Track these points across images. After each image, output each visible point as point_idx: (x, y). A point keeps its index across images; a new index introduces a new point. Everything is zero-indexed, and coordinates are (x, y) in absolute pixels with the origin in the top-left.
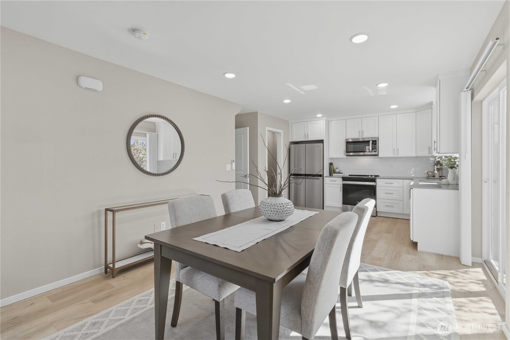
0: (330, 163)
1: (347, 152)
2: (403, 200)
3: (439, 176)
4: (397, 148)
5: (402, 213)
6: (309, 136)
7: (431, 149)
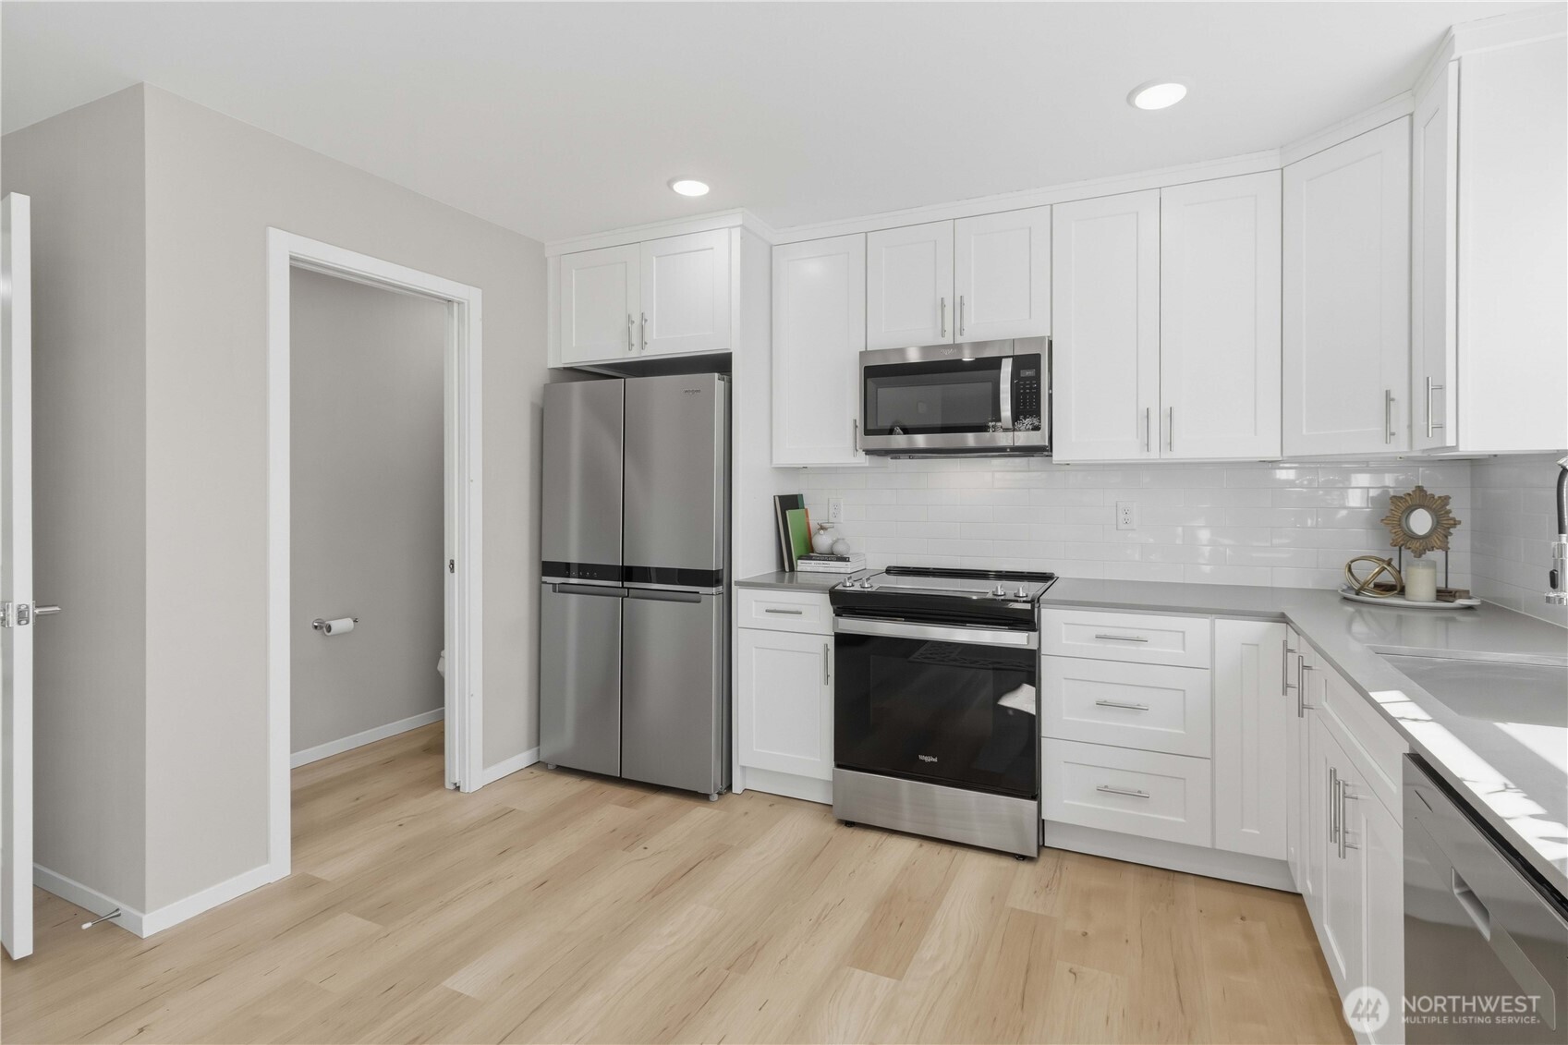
0: (781, 498)
1: (867, 432)
2: (1212, 759)
3: (1432, 594)
4: (1165, 407)
5: (1209, 846)
6: (653, 334)
7: (1400, 411)
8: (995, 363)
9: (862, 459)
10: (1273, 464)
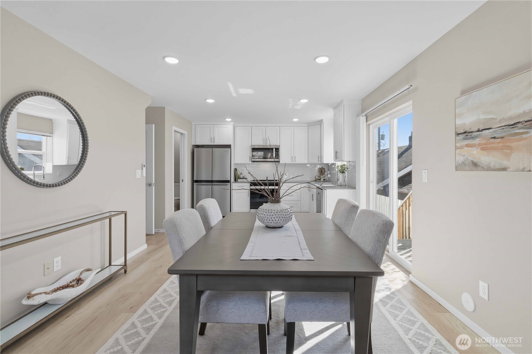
0: (235, 169)
3: (323, 180)
4: (295, 156)
6: (216, 141)
7: (320, 158)
8: (272, 149)
9: (251, 162)
10: (307, 164)
